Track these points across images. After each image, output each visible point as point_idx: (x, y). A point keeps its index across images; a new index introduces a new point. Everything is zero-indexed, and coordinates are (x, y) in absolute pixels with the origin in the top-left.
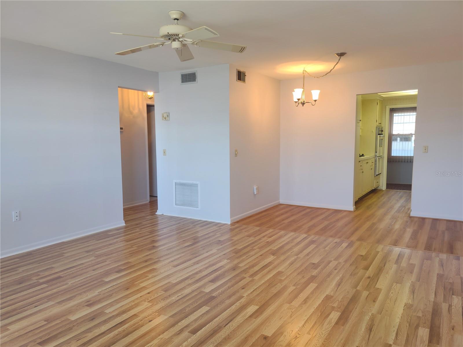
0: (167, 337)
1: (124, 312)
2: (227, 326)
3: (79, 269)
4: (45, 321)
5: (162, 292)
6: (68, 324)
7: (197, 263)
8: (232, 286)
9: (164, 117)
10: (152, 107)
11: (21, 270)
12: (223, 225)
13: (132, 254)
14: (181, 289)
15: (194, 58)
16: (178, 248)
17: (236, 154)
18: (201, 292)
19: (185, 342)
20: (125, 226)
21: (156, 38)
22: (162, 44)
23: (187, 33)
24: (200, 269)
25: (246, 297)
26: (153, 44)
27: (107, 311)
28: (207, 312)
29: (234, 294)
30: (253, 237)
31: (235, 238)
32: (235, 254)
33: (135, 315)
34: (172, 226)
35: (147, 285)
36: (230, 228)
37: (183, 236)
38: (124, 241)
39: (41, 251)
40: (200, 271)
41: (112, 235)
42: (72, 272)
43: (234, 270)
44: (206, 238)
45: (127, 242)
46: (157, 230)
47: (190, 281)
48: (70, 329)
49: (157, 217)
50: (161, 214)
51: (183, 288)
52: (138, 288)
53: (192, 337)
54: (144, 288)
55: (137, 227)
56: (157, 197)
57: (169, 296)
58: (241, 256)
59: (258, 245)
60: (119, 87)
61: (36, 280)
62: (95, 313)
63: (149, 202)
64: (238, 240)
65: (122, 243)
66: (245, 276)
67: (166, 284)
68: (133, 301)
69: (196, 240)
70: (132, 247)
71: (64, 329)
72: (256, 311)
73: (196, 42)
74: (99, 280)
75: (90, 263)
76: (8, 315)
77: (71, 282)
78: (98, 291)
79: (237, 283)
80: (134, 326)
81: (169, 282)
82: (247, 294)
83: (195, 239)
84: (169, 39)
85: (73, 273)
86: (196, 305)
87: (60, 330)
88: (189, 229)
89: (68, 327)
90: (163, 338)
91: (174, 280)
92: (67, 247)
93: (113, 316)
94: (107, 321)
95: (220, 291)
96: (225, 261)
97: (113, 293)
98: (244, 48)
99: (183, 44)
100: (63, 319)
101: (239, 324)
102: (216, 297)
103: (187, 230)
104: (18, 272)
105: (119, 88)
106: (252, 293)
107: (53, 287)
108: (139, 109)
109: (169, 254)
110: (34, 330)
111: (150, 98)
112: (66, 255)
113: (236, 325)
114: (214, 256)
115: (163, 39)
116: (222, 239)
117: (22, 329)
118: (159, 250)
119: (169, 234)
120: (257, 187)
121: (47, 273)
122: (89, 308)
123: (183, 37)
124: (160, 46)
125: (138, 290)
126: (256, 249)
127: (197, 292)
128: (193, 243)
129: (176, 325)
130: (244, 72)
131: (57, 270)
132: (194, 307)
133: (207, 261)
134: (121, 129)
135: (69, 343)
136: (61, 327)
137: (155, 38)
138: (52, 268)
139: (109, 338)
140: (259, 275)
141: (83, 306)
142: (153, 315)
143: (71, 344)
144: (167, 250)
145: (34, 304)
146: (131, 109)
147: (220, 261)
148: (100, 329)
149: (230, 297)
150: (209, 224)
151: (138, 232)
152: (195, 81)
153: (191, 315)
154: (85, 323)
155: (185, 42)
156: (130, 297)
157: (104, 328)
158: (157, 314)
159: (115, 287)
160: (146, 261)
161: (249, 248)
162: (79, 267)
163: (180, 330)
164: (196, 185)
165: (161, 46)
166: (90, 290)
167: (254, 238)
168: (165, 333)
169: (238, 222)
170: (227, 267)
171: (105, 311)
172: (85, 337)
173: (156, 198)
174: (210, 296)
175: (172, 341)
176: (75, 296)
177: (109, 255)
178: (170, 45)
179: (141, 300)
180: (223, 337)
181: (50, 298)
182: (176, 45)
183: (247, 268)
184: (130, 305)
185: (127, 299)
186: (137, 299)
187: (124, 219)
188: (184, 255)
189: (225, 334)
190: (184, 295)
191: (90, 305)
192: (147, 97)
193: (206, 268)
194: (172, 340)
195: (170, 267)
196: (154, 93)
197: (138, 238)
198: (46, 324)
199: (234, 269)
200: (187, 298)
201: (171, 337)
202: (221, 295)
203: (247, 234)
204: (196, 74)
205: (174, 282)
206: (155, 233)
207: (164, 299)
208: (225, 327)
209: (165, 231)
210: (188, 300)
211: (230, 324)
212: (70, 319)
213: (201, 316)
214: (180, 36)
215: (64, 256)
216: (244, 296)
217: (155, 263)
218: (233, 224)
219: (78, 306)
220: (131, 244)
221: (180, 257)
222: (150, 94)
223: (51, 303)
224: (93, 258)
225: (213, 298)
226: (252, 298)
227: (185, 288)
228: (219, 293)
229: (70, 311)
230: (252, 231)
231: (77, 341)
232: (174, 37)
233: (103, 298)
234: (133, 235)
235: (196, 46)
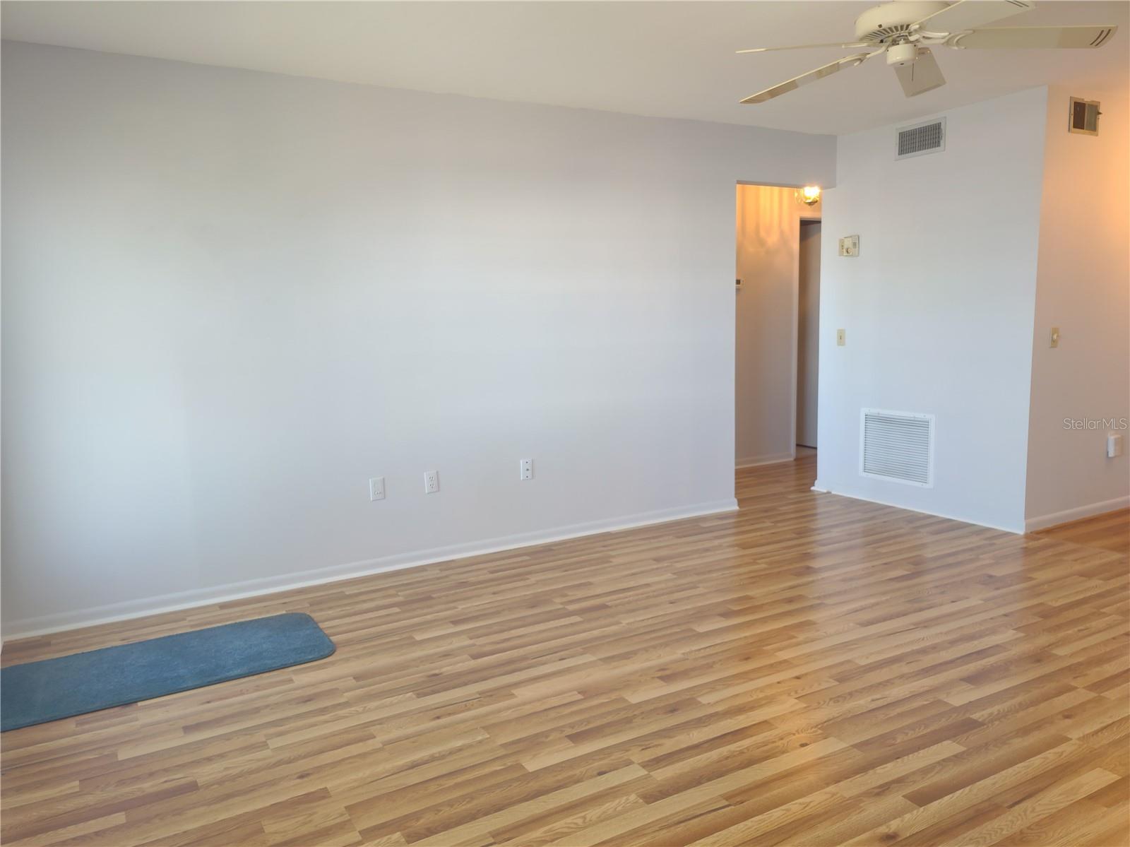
0: (847, 794)
1: (741, 710)
2: (1017, 807)
3: (642, 594)
4: (579, 693)
5: (831, 680)
6: (624, 709)
7: (925, 624)
8: (1034, 703)
9: (845, 247)
10: (816, 226)
11: (533, 579)
12: (999, 535)
13: (756, 579)
14: (880, 684)
15: (944, 83)
16: (872, 579)
17: (1053, 341)
18: (938, 702)
19: (895, 818)
20: (739, 511)
21: (846, 44)
22: (860, 59)
23: (930, 19)
24: (933, 642)
25: (1077, 742)
26: (836, 62)
27: (704, 700)
28: (955, 756)
29: (1038, 725)
30: (1101, 579)
31: (1041, 576)
32: (1041, 619)
33: (765, 722)
34: (853, 522)
35: (793, 658)
36: (1025, 545)
37: (884, 550)
38: (737, 545)
39: (568, 545)
40: (934, 648)
41: (710, 530)
42: (627, 600)
43: (1039, 661)
44: (950, 566)
45: (744, 548)
46: (816, 530)
47: (905, 669)
48: (628, 721)
49: (813, 498)
50: (825, 491)
51: (888, 681)
52: (772, 661)
53: (915, 812)
54: (785, 664)
55: (766, 517)
56: (816, 448)
57: (851, 694)
58: (1059, 627)
59: (1117, 603)
60: (739, 182)
61: (562, 604)
62: (678, 699)
63: (795, 460)
64: (1049, 582)
65: (731, 549)
66: (1073, 683)
67: (842, 664)
68: (761, 689)
69: (918, 568)
70: (754, 562)
71: (616, 718)
72: (1111, 787)
73: (957, 36)
74: (683, 627)
75: (663, 586)
76: (513, 667)
77: (626, 621)
78: (683, 651)
79: (1047, 698)
80: (765, 748)
81: (848, 661)
82: (1082, 735)
83: (916, 564)
84: (882, 41)
85: (629, 603)
86: (925, 732)
87: (609, 719)
88: (901, 536)
89: (622, 715)
90: (837, 793)
91: (862, 657)
92: (617, 544)
93: (716, 714)
94: (704, 723)
95: (995, 709)
96: (1008, 635)
97: (714, 663)
98: (1110, 30)
99: (920, 49)
100: (614, 696)
101: (1054, 811)
102: (982, 724)
103: (895, 537)
104: (528, 582)
105: (738, 185)
106: (1096, 733)
107: (594, 624)
108: (782, 232)
109: (845, 592)
110: (559, 706)
111: (810, 204)
112: (616, 561)
113: (1044, 810)
114: (975, 614)
115: (865, 45)
116: (998, 572)
117: (539, 700)
118: (823, 579)
119: (847, 544)
120: (1119, 436)
121: (580, 594)
122: (664, 684)
123: (921, 28)
124: (853, 65)
125: (771, 665)
126: (1110, 615)
127: (927, 700)
128: (913, 573)
129: (871, 772)
130: (1094, 104)
131: (599, 591)
132: (918, 737)
133: (953, 625)
134: (738, 282)
135: (627, 751)
136: (609, 713)
137: (843, 47)
138: (590, 584)
139: (709, 760)
140: (1119, 688)
141: (653, 678)
142: (809, 731)
143: (630, 752)
144: (844, 580)
145: (559, 654)
146: (762, 234)
147: (993, 631)
148: (689, 735)
149: (1025, 731)
150: (958, 528)
151: (767, 528)
152: (939, 145)
153: (910, 755)
154: (658, 714)
155: (926, 43)
156: (752, 680)
157: (697, 736)
158: (820, 732)
159: (718, 649)
160: (790, 601)
161: (1086, 609)
162: (641, 591)
163: (880, 786)
164: (924, 425)
165: (858, 63)
166: (666, 645)
167: (1101, 582)
168: (842, 783)
169: (1048, 532)
170: (1015, 651)
171: (699, 699)
172: (659, 745)
173: (813, 451)
174: (964, 718)
175: (861, 807)
176: (635, 653)
177: (703, 573)
178: (883, 57)
179: (779, 690)
180: (1004, 832)
181: (587, 646)
182: (899, 53)
183: (1080, 664)
184: (755, 697)
185: (746, 682)
186: (770, 686)
187: (736, 494)
188: (887, 600)
189: (1012, 828)
190: (889, 700)
191: (667, 678)
192: (802, 200)
193: (953, 643)
194: (862, 805)
195: (851, 624)
196: (823, 188)
197: (768, 544)
198: (582, 699)
199: (1038, 658)
200: (899, 710)
201: (859, 796)
202: (997, 723)
203: (1078, 567)
204: (942, 127)
205: (863, 662)
206: (810, 536)
207: (837, 699)
208: (1012, 809)
209: (835, 533)
210: (901, 715)
211: (1027, 804)
212: (627, 700)
213: (938, 763)
214: (914, 27)
215: (611, 562)
216: (1071, 739)
217: (812, 607)
218: (1032, 535)
219: (641, 676)
220: (752, 555)
221: (877, 604)
222: (812, 192)
223: (589, 658)
224: (669, 576)
225: (971, 725)
226: (1096, 747)
227: (892, 684)
228: (991, 714)
229: (627, 683)
230: (1097, 562)
231: (643, 749)
232: (896, 34)
233: (693, 669)
234: (759, 534)
235: (956, 48)
